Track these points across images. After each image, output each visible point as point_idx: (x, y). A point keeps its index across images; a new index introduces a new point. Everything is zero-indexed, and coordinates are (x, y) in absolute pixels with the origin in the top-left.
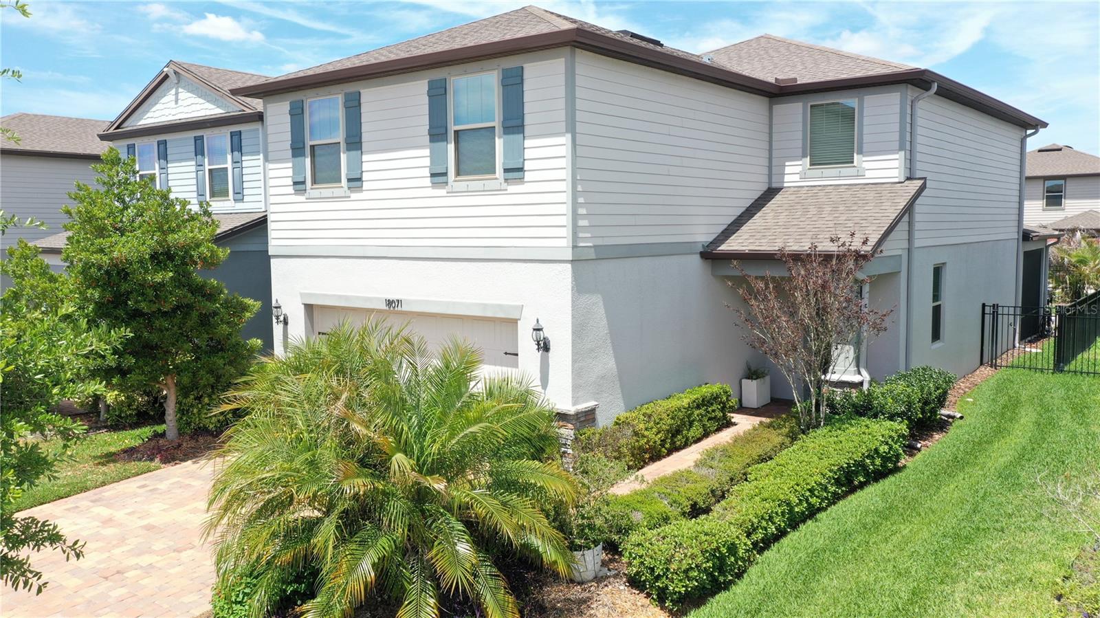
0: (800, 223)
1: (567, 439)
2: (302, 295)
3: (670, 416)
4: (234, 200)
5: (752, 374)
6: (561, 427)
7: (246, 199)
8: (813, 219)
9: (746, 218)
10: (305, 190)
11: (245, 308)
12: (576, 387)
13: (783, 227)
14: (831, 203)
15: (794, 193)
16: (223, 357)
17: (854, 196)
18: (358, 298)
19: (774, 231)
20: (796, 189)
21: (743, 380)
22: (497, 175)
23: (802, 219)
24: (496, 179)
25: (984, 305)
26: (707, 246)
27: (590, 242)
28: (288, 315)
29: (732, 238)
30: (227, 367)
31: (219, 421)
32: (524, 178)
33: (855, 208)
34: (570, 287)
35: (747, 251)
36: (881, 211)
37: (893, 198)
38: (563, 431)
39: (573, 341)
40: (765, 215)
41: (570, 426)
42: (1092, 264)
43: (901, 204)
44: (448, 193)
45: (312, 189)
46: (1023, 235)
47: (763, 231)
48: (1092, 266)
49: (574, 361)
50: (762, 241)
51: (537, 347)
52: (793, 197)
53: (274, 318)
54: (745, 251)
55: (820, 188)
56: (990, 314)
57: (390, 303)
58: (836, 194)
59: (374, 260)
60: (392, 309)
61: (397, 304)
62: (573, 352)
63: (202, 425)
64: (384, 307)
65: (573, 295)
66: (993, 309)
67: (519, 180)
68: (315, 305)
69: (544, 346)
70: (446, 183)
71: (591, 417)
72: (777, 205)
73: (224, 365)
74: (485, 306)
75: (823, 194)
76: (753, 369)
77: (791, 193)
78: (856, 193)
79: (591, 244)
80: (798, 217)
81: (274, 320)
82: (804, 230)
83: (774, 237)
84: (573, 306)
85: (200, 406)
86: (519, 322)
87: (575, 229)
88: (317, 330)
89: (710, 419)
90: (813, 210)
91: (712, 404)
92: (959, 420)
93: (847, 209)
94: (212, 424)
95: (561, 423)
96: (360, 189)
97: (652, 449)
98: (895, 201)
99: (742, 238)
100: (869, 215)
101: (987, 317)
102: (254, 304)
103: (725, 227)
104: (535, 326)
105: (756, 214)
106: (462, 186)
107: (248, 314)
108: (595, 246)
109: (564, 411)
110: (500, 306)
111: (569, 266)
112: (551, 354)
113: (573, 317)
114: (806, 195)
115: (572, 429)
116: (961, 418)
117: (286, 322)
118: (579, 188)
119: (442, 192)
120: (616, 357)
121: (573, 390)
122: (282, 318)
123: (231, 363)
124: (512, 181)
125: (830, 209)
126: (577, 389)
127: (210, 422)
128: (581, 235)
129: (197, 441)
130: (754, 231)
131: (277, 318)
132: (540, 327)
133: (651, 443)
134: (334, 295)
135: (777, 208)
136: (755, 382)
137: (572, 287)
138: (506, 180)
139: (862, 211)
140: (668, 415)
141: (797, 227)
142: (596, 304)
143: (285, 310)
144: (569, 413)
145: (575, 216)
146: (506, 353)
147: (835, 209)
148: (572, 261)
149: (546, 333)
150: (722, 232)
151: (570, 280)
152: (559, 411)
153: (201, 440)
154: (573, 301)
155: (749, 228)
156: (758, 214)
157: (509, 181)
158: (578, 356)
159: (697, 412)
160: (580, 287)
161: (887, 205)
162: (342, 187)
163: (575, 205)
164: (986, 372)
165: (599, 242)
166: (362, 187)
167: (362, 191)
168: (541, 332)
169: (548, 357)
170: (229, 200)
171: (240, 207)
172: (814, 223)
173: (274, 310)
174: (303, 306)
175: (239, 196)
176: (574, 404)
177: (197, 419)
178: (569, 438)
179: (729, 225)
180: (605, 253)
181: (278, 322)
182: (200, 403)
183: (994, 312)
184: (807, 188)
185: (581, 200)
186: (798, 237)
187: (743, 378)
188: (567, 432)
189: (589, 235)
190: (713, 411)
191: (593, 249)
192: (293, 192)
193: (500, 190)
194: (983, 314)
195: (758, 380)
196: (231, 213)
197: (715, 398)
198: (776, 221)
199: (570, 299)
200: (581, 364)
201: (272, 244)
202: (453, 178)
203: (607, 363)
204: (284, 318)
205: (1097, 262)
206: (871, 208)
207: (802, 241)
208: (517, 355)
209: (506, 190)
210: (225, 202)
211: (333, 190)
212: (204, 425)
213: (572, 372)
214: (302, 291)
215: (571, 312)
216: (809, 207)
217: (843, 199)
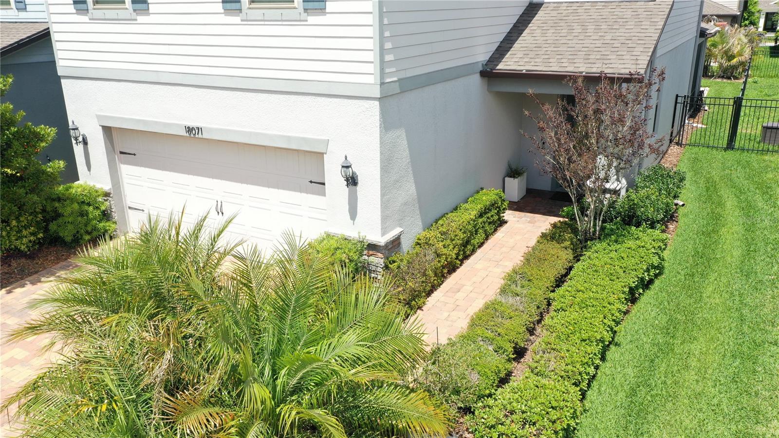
0: (568, 42)
1: (377, 267)
2: (99, 117)
3: (462, 231)
4: (17, 9)
5: (513, 173)
6: (371, 255)
7: (29, 8)
8: (579, 38)
9: (515, 35)
10: (88, 10)
11: (39, 138)
12: (384, 218)
13: (553, 45)
14: (592, 20)
15: (556, 9)
16: (24, 187)
17: (612, 14)
18: (156, 123)
19: (546, 49)
20: (555, 5)
21: (506, 178)
22: (296, 4)
23: (568, 38)
24: (295, 8)
25: (677, 96)
26: (485, 65)
27: (395, 77)
28: (87, 136)
29: (507, 56)
30: (29, 196)
31: (30, 241)
32: (325, 9)
33: (617, 27)
34: (378, 125)
35: (524, 71)
36: (642, 31)
37: (650, 17)
38: (372, 259)
39: (381, 176)
40: (532, 32)
41: (380, 255)
42: (720, 47)
43: (659, 23)
44: (242, 20)
45: (94, 9)
46: (700, 33)
47: (534, 49)
48: (720, 48)
49: (383, 195)
50: (537, 60)
51: (346, 183)
52: (554, 13)
53: (73, 139)
54: (522, 71)
55: (578, 4)
56: (681, 103)
57: (189, 130)
58: (595, 11)
59: (169, 87)
60: (192, 135)
61: (197, 131)
62: (381, 187)
63: (13, 246)
64: (183, 133)
65: (381, 132)
66: (685, 99)
67: (320, 11)
68: (113, 127)
69: (352, 181)
70: (240, 10)
71: (397, 243)
72: (542, 22)
73: (26, 193)
74: (289, 139)
75: (583, 11)
76: (514, 167)
77: (552, 9)
78: (613, 10)
79: (395, 79)
80: (565, 35)
81: (74, 142)
82: (573, 49)
83: (547, 57)
84: (381, 143)
85: (8, 228)
86: (324, 155)
87: (383, 63)
88: (118, 150)
89: (490, 223)
90: (578, 29)
91: (491, 210)
92: (681, 207)
93: (609, 27)
94: (24, 244)
95: (371, 252)
96: (146, 12)
97: (450, 263)
98: (652, 20)
99: (516, 56)
100: (632, 34)
101: (678, 106)
102: (50, 132)
103: (498, 44)
104: (343, 163)
105: (524, 30)
106: (256, 14)
107: (43, 144)
108: (399, 80)
109: (374, 243)
110: (304, 139)
111: (377, 103)
112: (359, 187)
113: (381, 153)
114: (567, 12)
115: (382, 258)
116: (683, 205)
117: (85, 142)
118: (386, 21)
119: (236, 19)
120: (416, 183)
121: (382, 222)
122: (80, 139)
123: (32, 191)
124: (312, 11)
125: (594, 27)
126: (386, 221)
127: (22, 243)
128: (387, 70)
129: (10, 265)
130: (525, 49)
131: (76, 139)
132: (349, 165)
133: (449, 260)
134: (132, 119)
135: (542, 25)
136: (516, 180)
137: (380, 125)
138: (306, 10)
139: (623, 30)
140: (461, 230)
141: (566, 45)
142: (400, 137)
143: (82, 131)
144: (379, 244)
145: (382, 51)
146: (311, 182)
147: (598, 29)
148: (380, 98)
149: (355, 168)
150: (496, 50)
151: (378, 118)
152: (369, 242)
153: (14, 264)
154: (381, 138)
155: (520, 45)
156: (526, 31)
157: (309, 11)
158: (386, 188)
159: (481, 220)
160: (387, 124)
161: (646, 24)
162: (127, 9)
163: (382, 39)
164: (675, 150)
165: (403, 75)
166: (148, 9)
167: (149, 14)
168: (350, 169)
169: (356, 190)
170: (12, 9)
171: (23, 16)
172: (581, 42)
173: (72, 132)
174: (101, 127)
175: (21, 5)
176: (383, 234)
177: (8, 242)
178: (379, 265)
179: (501, 42)
180: (408, 85)
181: (77, 143)
182: (9, 225)
183: (684, 101)
184: (566, 4)
185: (387, 34)
186: (570, 57)
187: (506, 177)
188: (377, 260)
189: (394, 70)
190: (492, 216)
191: (398, 83)
192: (75, 11)
193: (300, 21)
194: (676, 103)
195: (519, 177)
196: (16, 22)
197: (493, 205)
198: (545, 38)
199: (379, 135)
200: (388, 196)
201: (61, 64)
202: (248, 6)
203: (409, 190)
204: (83, 138)
205: (724, 45)
206: (632, 27)
207: (575, 61)
208: (324, 184)
209: (307, 21)
210: (8, 11)
211: (117, 11)
212: (15, 246)
213: (381, 205)
214: (99, 113)
215: (379, 149)
216: (573, 24)
217: (604, 17)
